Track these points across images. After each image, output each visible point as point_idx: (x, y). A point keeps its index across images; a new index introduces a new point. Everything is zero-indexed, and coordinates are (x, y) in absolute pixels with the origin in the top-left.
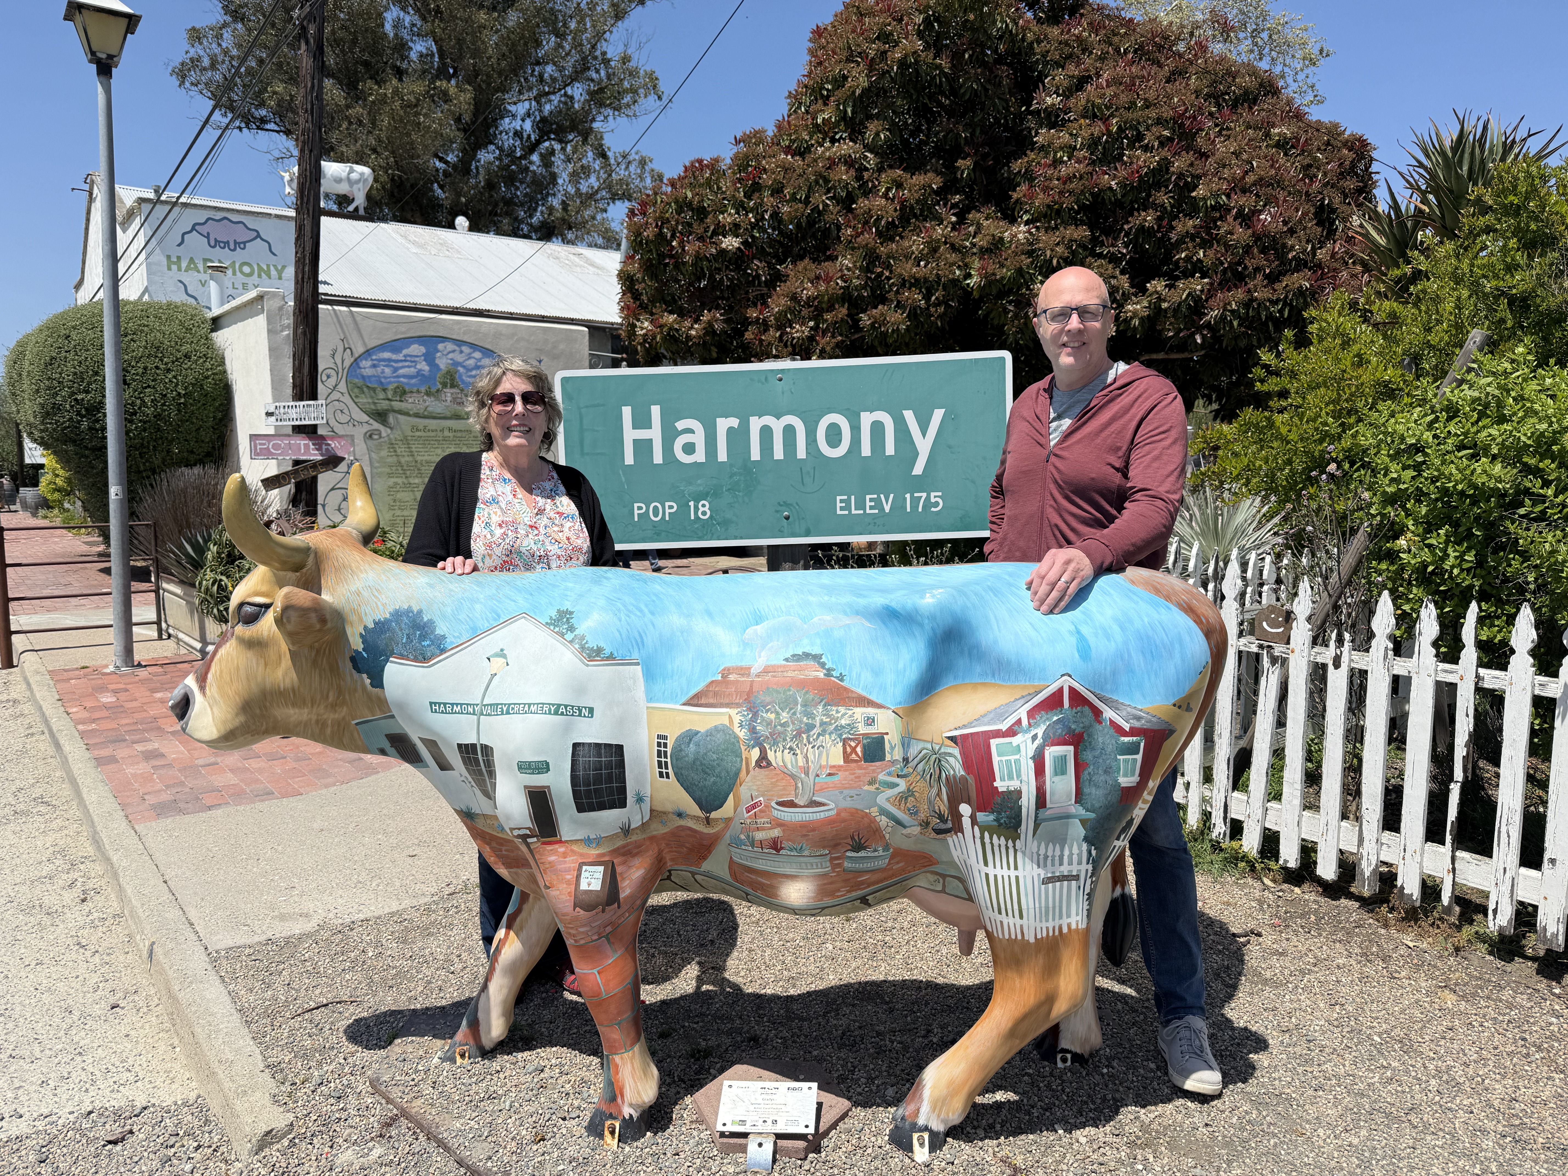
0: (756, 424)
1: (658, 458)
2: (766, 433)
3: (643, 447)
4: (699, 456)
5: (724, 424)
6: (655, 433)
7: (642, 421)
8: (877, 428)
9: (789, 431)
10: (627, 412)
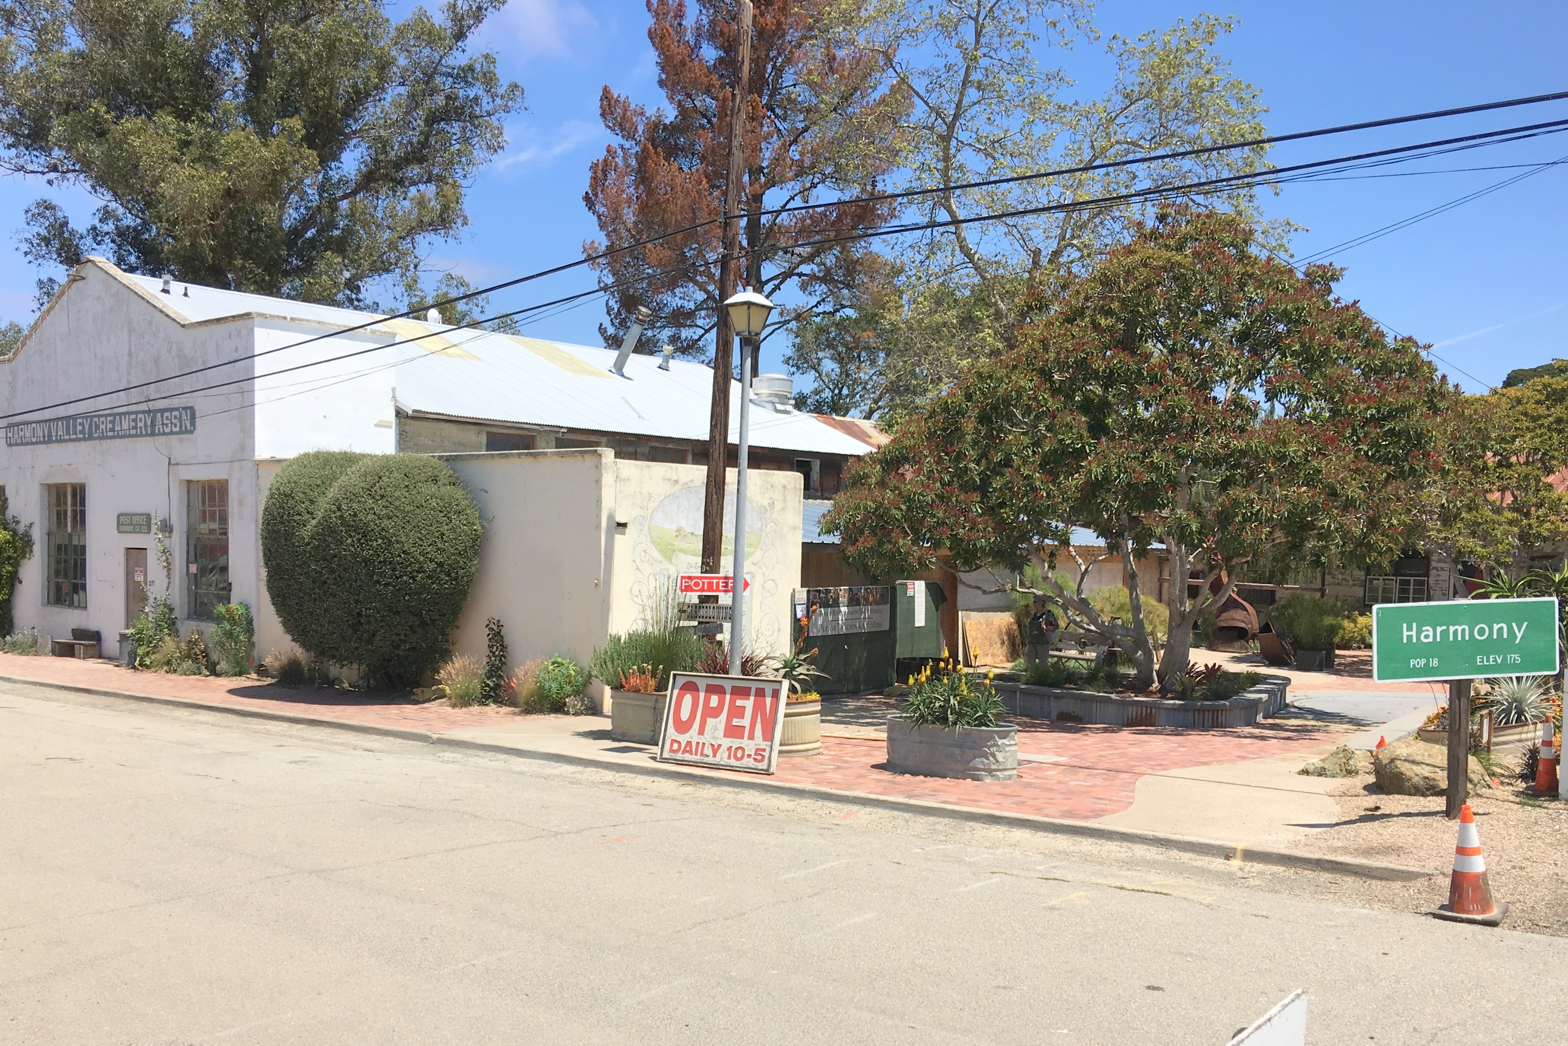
0: (1452, 629)
1: (1414, 640)
2: (1456, 632)
3: (1410, 637)
4: (1431, 639)
5: (1439, 629)
6: (1414, 633)
7: (1410, 629)
8: (1500, 630)
9: (1463, 630)
10: (1405, 625)
